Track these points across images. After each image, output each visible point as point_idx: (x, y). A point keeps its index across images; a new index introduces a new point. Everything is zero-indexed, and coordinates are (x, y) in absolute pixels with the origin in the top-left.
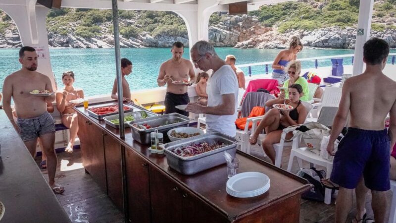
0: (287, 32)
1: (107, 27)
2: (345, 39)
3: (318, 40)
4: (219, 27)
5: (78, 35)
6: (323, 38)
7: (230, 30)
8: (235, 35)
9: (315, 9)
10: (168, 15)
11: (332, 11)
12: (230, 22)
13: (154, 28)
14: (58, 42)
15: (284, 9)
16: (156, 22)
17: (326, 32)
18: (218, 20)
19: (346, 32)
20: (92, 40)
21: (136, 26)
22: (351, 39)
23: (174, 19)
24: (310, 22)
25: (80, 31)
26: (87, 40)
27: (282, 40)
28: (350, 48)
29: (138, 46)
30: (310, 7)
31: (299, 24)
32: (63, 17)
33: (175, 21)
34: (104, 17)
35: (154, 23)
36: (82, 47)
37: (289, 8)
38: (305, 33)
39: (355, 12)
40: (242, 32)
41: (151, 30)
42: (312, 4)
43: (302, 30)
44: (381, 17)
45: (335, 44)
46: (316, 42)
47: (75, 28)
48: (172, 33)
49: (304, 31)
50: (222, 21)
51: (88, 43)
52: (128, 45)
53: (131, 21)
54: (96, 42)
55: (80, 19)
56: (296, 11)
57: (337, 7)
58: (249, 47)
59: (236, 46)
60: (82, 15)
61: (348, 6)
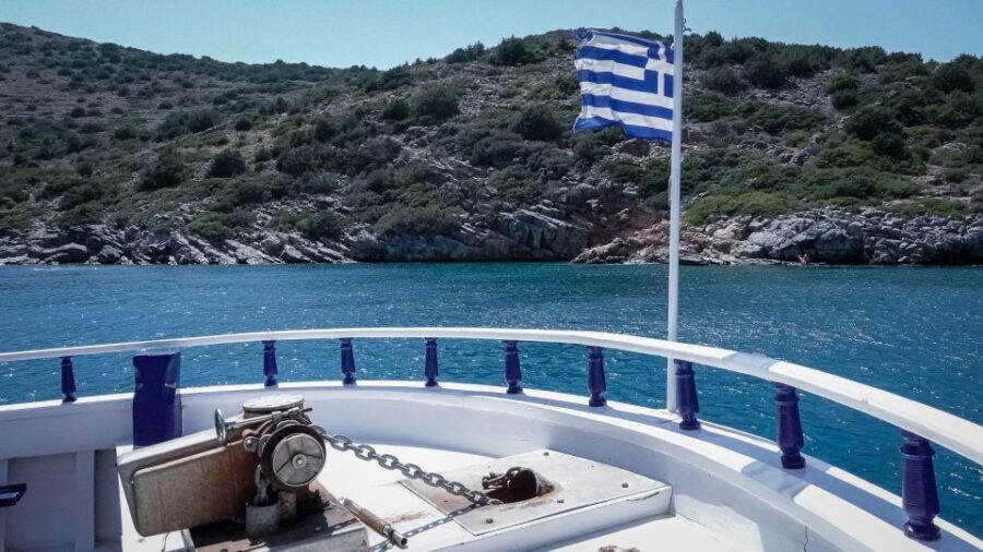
0: (709, 223)
1: (270, 214)
2: (861, 241)
3: (788, 242)
4: (540, 211)
5: (193, 232)
6: (801, 237)
7: (567, 218)
8: (579, 231)
9: (784, 165)
10: (419, 185)
11: (828, 170)
12: (568, 198)
13: (380, 215)
14: (145, 251)
15: (704, 166)
16: (387, 200)
17: (809, 221)
18: (539, 194)
19: (864, 222)
20: (227, 245)
21: (340, 210)
22: (877, 240)
23: (433, 193)
24: (770, 196)
25: (202, 224)
26: (214, 246)
27: (694, 242)
28: (876, 263)
29: (336, 258)
30: (772, 160)
31: (739, 202)
32: (170, 190)
33: (434, 197)
34: (267, 189)
35: (381, 203)
36: (198, 263)
37: (717, 164)
38: (756, 224)
39: (888, 169)
40: (598, 223)
41: (373, 220)
42: (779, 152)
43: (748, 217)
44: (958, 181)
45: (833, 253)
46: (783, 246)
47: (190, 217)
48: (423, 226)
49: (751, 220)
50: (548, 198)
51: (214, 251)
52: (311, 255)
53: (329, 199)
54: (235, 249)
55: (209, 195)
56: (737, 169)
57: (840, 159)
58: (609, 262)
59: (577, 259)
60: (216, 186)
61: (870, 157)
